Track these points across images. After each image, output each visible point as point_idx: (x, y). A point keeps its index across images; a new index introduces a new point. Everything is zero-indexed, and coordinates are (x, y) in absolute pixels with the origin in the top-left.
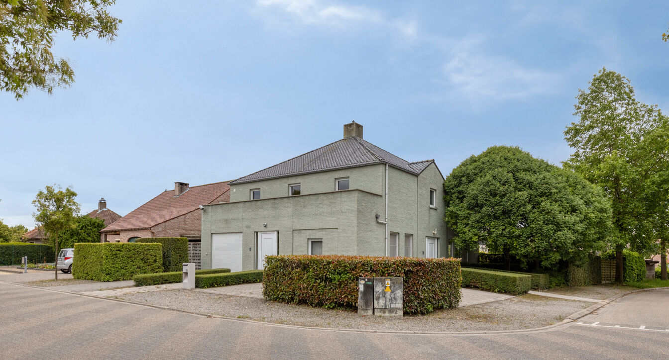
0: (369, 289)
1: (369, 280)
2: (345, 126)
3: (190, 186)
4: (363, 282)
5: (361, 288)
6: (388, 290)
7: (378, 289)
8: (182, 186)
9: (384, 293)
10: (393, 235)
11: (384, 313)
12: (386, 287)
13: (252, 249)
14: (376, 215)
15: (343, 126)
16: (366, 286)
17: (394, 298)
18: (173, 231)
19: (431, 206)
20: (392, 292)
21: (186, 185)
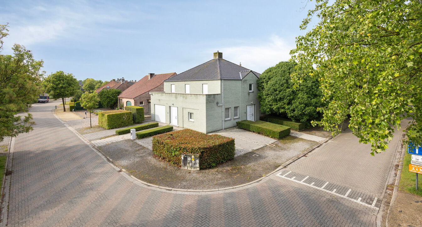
0: (185, 159)
1: (185, 155)
2: (214, 53)
3: (155, 74)
4: (183, 156)
5: (183, 158)
6: (193, 160)
7: (189, 159)
8: (152, 75)
9: (191, 161)
10: (227, 109)
11: (192, 169)
12: (192, 159)
13: (169, 113)
14: (217, 102)
15: (213, 54)
16: (184, 157)
17: (196, 163)
18: (143, 99)
19: (250, 91)
20: (195, 161)
21: (154, 74)
